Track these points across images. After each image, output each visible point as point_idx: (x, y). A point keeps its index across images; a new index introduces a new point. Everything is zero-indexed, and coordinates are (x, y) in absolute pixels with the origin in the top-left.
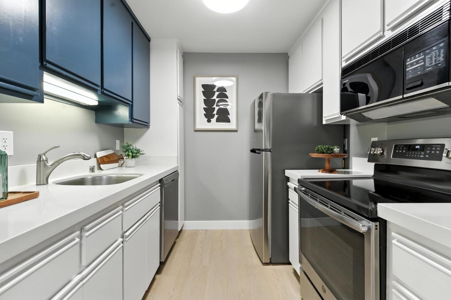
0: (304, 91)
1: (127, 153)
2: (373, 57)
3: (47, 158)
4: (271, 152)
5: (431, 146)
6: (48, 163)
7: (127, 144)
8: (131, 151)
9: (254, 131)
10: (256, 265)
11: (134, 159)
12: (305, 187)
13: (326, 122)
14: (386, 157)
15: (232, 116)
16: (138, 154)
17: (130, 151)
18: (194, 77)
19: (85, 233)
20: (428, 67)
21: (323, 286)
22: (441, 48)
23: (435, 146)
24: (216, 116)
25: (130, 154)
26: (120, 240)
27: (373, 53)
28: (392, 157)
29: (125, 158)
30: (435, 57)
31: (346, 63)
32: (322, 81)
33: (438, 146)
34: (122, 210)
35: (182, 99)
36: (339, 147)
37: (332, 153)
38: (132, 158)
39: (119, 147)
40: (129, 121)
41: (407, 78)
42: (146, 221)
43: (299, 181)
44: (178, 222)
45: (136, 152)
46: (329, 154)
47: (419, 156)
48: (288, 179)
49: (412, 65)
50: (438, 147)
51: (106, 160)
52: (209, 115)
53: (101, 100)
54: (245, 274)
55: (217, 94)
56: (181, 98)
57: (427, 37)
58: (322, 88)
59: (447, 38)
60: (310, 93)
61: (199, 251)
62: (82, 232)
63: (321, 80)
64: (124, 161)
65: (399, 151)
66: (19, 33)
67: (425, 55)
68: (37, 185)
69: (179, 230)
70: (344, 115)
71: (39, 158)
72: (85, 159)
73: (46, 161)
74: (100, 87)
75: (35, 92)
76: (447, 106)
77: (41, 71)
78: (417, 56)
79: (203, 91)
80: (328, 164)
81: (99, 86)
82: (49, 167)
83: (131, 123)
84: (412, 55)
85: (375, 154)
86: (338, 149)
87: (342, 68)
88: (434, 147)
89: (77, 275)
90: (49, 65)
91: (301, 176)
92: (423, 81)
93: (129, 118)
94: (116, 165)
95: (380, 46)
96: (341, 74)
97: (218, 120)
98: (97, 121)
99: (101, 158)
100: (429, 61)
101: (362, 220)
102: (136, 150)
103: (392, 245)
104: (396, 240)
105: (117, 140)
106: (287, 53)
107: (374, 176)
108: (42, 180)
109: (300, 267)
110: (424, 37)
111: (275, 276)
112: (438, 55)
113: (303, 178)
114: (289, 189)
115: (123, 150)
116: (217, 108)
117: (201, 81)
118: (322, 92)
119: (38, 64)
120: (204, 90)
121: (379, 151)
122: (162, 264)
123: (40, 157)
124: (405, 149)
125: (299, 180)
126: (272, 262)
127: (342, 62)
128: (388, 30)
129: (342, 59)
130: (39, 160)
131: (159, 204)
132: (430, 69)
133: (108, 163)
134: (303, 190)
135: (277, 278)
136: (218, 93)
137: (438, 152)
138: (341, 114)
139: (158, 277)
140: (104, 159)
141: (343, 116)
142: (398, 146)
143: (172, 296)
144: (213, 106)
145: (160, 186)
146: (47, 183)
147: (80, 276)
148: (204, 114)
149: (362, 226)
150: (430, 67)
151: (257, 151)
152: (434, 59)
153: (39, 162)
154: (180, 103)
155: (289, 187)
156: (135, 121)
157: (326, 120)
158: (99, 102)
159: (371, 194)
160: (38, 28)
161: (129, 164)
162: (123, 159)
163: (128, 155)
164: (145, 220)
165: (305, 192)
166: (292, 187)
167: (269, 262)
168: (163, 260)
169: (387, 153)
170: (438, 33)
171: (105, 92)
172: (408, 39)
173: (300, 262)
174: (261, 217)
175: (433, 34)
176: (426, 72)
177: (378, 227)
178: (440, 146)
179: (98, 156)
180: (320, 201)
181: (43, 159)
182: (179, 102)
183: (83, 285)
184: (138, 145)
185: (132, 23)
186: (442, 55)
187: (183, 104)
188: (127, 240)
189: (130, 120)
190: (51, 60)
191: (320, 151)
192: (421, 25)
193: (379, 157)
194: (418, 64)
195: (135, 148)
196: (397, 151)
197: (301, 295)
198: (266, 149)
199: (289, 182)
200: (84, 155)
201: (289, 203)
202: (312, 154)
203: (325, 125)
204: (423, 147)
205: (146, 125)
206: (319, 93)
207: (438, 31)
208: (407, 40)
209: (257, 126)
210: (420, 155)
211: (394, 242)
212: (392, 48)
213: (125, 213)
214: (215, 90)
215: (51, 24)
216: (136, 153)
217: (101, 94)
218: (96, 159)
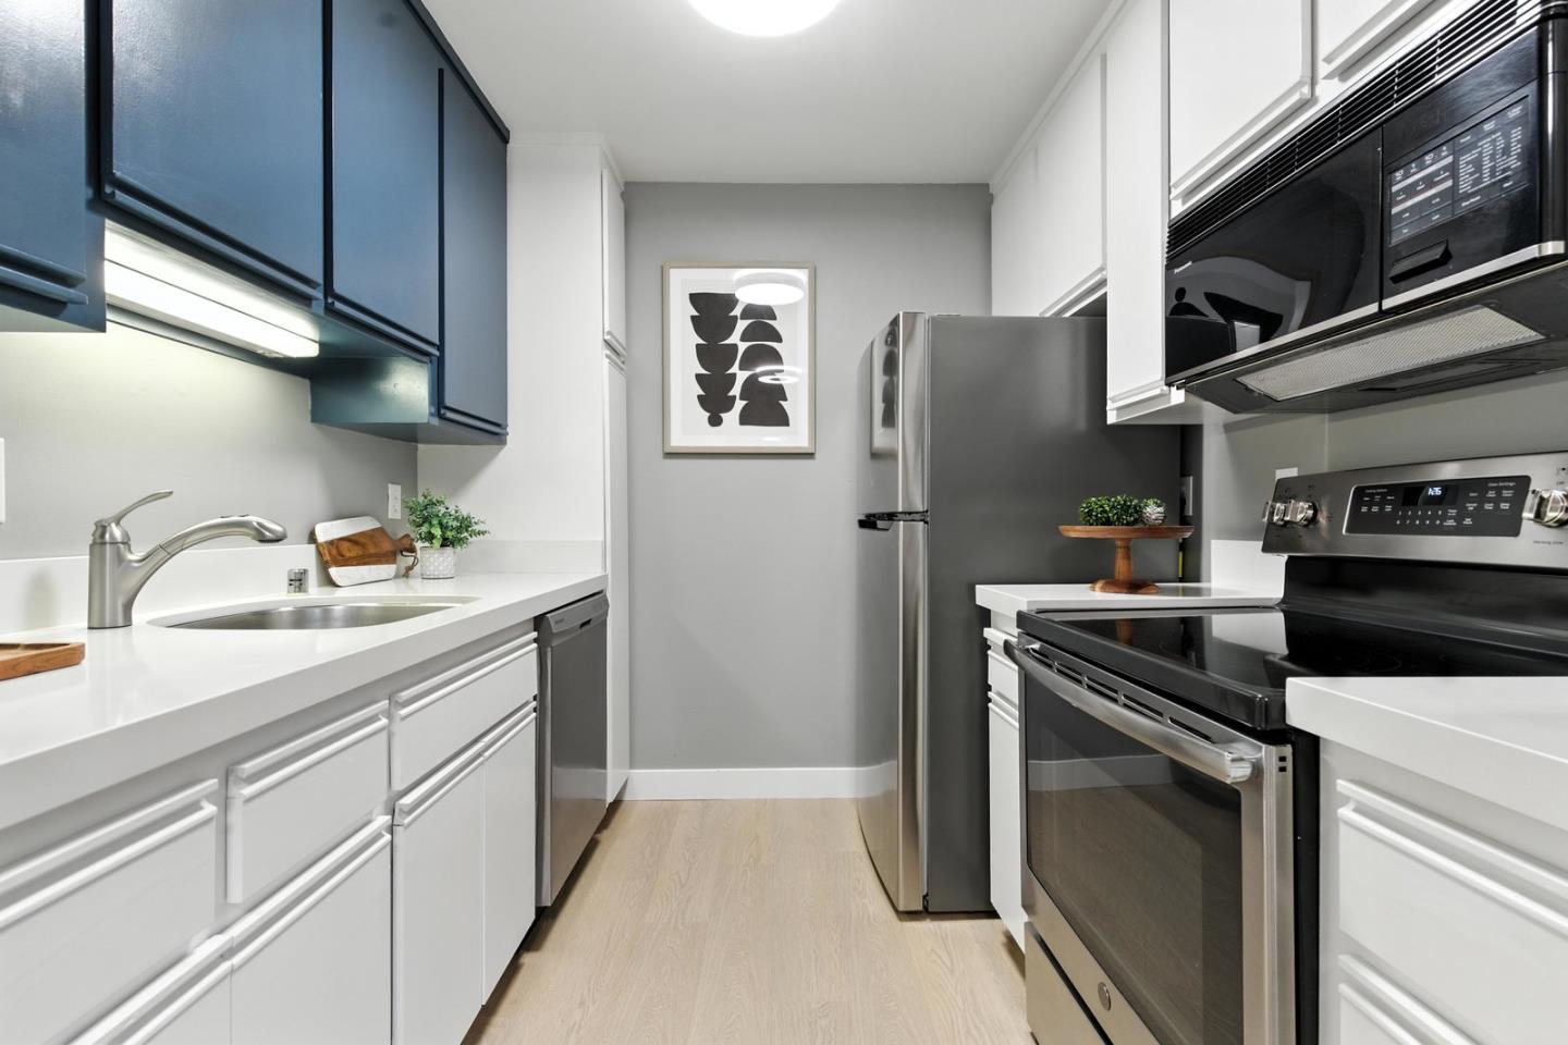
0: (1045, 312)
1: (424, 529)
2: (1277, 175)
3: (126, 535)
4: (926, 523)
5: (1481, 484)
6: (130, 550)
7: (426, 498)
8: (441, 524)
9: (869, 455)
10: (874, 920)
11: (449, 550)
12: (1040, 639)
13: (1118, 416)
14: (1324, 534)
15: (797, 406)
16: (466, 534)
17: (435, 522)
18: (662, 267)
19: (243, 788)
20: (1468, 196)
21: (1102, 985)
22: (1514, 123)
23: (1495, 485)
24: (739, 404)
25: (437, 532)
26: (385, 819)
27: (1278, 162)
28: (1347, 531)
29: (419, 545)
30: (1493, 157)
31: (1184, 203)
32: (1104, 273)
33: (1506, 484)
34: (389, 716)
35: (621, 345)
36: (1163, 501)
37: (1136, 521)
38: (442, 546)
39: (399, 508)
40: (431, 414)
41: (1395, 240)
42: (481, 759)
43: (1022, 619)
44: (605, 775)
45: (455, 524)
46: (1128, 524)
47: (1441, 523)
48: (985, 617)
49: (1411, 191)
50: (1507, 488)
51: (349, 550)
52: (714, 401)
53: (329, 338)
54: (836, 951)
55: (742, 325)
56: (617, 340)
57: (1464, 89)
58: (1103, 301)
59: (1533, 86)
60: (1068, 315)
61: (677, 873)
62: (231, 784)
63: (1102, 269)
64: (415, 557)
65: (1370, 509)
66: (8, 74)
67: (1457, 153)
68: (89, 628)
69: (610, 799)
70: (1178, 388)
71: (98, 533)
72: (264, 540)
73: (123, 543)
74: (322, 287)
75: (71, 290)
76: (1535, 339)
77: (94, 217)
78: (1427, 158)
79: (693, 318)
80: (1125, 561)
81: (318, 285)
82: (136, 565)
83: (435, 421)
84: (1413, 156)
85: (1287, 522)
86: (1161, 509)
87: (1170, 221)
88: (1493, 488)
89: (210, 937)
90: (121, 197)
91: (1029, 602)
92: (1450, 247)
93: (431, 403)
94: (387, 570)
95: (1299, 134)
96: (1169, 242)
97: (746, 419)
98: (317, 416)
99: (331, 543)
100: (1471, 174)
101: (1233, 740)
102: (456, 519)
103: (1338, 826)
104: (1352, 805)
105: (392, 483)
106: (987, 185)
107: (1283, 601)
108: (113, 612)
109: (1026, 924)
110: (1453, 87)
111: (938, 956)
112: (1503, 148)
113: (1034, 608)
114: (989, 652)
115: (413, 517)
116: (742, 376)
117: (685, 282)
118: (1104, 314)
119: (85, 192)
120: (696, 314)
121: (1301, 511)
122: (545, 916)
123: (102, 528)
124: (1389, 503)
125: (1020, 615)
126: (930, 910)
127: (1173, 202)
128: (1329, 77)
129: (1172, 189)
130: (99, 541)
131: (534, 704)
132: (1472, 200)
133: (358, 564)
134: (1034, 650)
135: (949, 964)
136: (746, 323)
137: (1505, 506)
138: (1169, 385)
139: (528, 959)
140: (341, 548)
141: (1174, 389)
142: (1368, 491)
143: (577, 1026)
144: (729, 368)
145: (535, 640)
146: (128, 623)
147: (219, 942)
148: (699, 397)
149: (1233, 760)
150: (1473, 194)
151: (880, 524)
152: (1487, 165)
153: (97, 548)
154: (614, 357)
155: (989, 643)
156: (450, 415)
157: (1118, 409)
158: (322, 345)
159: (1272, 663)
160: (83, 61)
161: (432, 568)
162: (412, 550)
163: (430, 537)
164: (479, 755)
165: (1043, 658)
166: (997, 641)
167: (919, 907)
168: (547, 902)
169: (1330, 518)
170: (1500, 72)
171: (339, 305)
172: (1397, 100)
173: (1028, 906)
174: (892, 755)
175: (1485, 77)
176: (1459, 213)
177: (1289, 764)
178: (1511, 484)
179: (321, 537)
180: (1091, 683)
181: (112, 535)
182: (608, 352)
183: (233, 971)
184: (465, 504)
185: (441, 72)
186: (1516, 149)
187: (623, 363)
188: (407, 821)
189: (433, 410)
190: (131, 180)
191: (1096, 516)
192: (1441, 47)
193: (1302, 531)
194: (1431, 188)
195: (453, 512)
196: (1364, 509)
197: (1029, 1021)
198: (910, 513)
199: (990, 626)
200: (259, 524)
201: (990, 700)
202: (1068, 527)
203: (1114, 426)
204: (1453, 489)
205: (492, 431)
206: (1096, 315)
207: (1502, 64)
208: (1395, 106)
209: (881, 438)
210: (1444, 518)
211: (1345, 812)
212: (1341, 138)
213: (398, 727)
214: (737, 312)
215: (131, 51)
216: (459, 529)
217: (325, 313)
218: (313, 546)
